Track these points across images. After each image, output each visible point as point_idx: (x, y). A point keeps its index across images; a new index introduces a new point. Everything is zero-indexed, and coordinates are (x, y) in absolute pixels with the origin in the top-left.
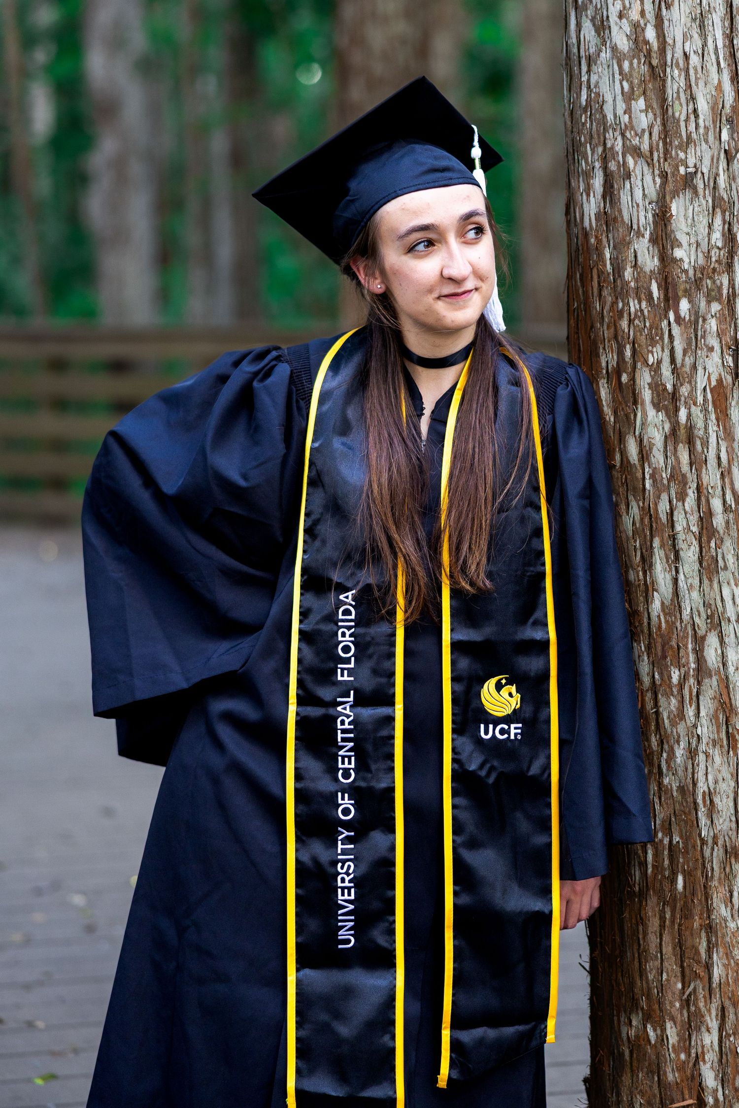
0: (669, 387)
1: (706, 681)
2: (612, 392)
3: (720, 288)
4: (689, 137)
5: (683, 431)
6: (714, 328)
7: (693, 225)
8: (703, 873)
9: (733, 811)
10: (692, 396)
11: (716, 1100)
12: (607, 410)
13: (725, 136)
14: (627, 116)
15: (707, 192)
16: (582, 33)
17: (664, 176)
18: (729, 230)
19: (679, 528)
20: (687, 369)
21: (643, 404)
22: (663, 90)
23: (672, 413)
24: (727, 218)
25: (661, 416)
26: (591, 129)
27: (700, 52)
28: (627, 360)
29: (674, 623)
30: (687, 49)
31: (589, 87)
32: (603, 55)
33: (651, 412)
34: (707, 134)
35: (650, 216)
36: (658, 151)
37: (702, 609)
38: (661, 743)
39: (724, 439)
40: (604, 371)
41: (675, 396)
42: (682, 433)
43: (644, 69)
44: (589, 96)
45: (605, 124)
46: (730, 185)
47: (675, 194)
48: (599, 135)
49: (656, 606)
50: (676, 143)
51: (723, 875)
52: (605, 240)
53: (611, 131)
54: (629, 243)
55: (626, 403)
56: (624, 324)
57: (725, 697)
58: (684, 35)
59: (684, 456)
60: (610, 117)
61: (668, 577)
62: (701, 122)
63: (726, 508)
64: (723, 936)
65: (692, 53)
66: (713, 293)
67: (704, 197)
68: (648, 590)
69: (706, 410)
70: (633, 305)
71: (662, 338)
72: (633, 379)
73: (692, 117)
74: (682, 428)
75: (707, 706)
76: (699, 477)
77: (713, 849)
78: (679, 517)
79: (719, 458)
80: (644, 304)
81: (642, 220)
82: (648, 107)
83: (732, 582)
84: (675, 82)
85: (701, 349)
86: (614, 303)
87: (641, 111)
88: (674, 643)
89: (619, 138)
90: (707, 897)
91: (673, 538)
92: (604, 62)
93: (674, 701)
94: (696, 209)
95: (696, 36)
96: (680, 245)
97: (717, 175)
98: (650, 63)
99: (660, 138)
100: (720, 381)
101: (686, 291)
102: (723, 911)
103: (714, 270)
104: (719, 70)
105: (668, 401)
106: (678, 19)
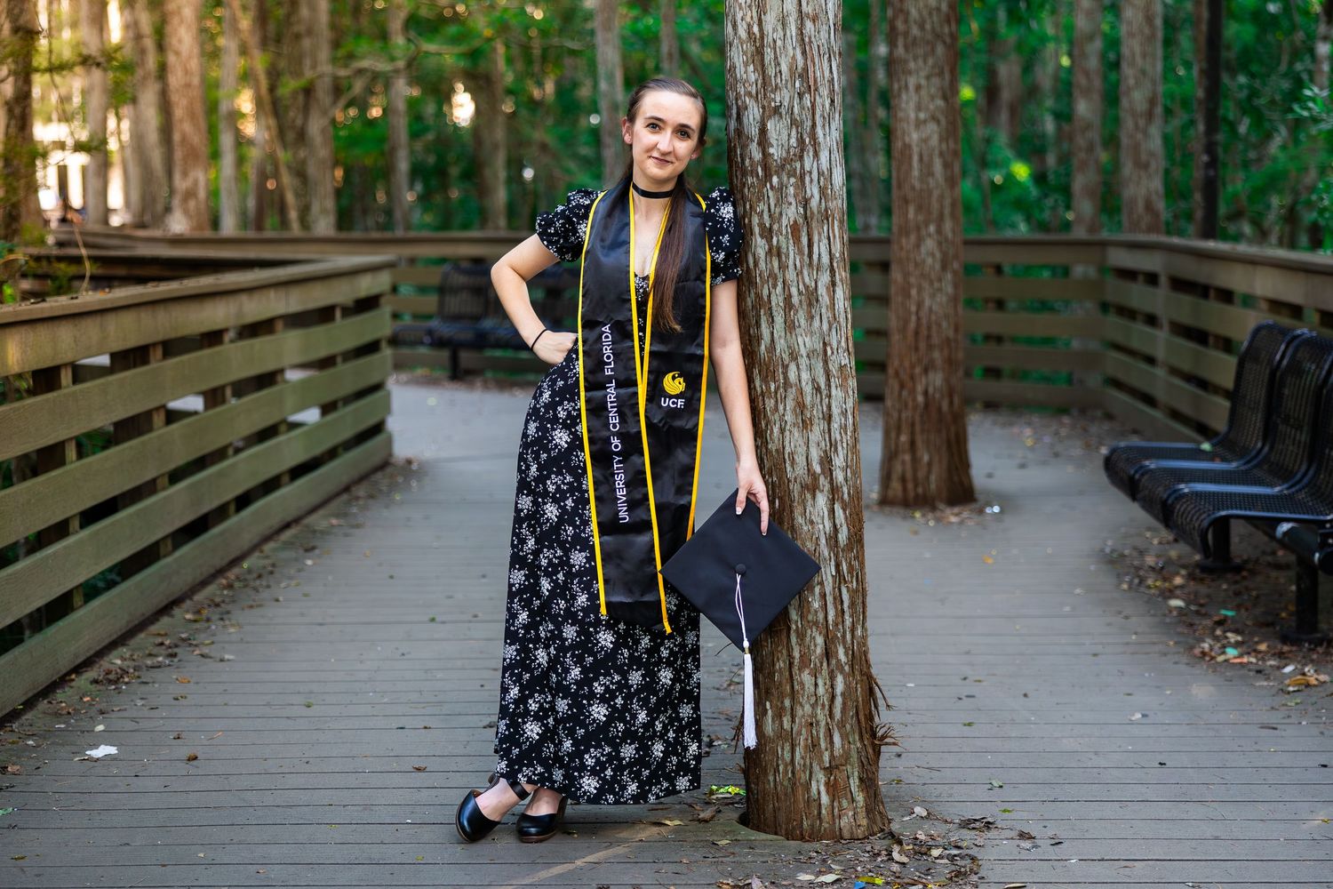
0: (768, 225)
1: (789, 390)
3: (795, 170)
4: (776, 85)
6: (792, 192)
7: (779, 135)
9: (805, 464)
10: (780, 230)
11: (797, 627)
14: (745, 75)
15: (787, 116)
16: (728, 29)
17: (763, 107)
19: (773, 304)
20: (777, 215)
21: (755, 235)
22: (762, 60)
23: (769, 240)
24: (800, 130)
25: (764, 241)
26: (731, 82)
27: (782, 38)
29: (772, 357)
30: (775, 37)
32: (735, 41)
33: (759, 239)
34: (786, 83)
35: (757, 130)
36: (760, 94)
37: (786, 350)
38: (767, 426)
39: (798, 255)
41: (770, 231)
42: (774, 250)
43: (753, 48)
45: (737, 79)
46: (802, 112)
47: (770, 117)
48: (734, 85)
49: (763, 347)
50: (770, 89)
51: (800, 500)
53: (739, 83)
54: (748, 146)
56: (746, 190)
57: (800, 399)
58: (773, 29)
59: (776, 264)
60: (738, 75)
61: (768, 331)
62: (783, 77)
63: (800, 293)
64: (800, 535)
65: (778, 39)
66: (791, 173)
67: (786, 119)
68: (759, 338)
69: (788, 238)
70: (750, 180)
71: (764, 198)
73: (778, 75)
74: (774, 248)
75: (790, 404)
76: (784, 275)
77: (794, 485)
78: (773, 298)
80: (755, 179)
81: (753, 132)
83: (804, 334)
84: (769, 55)
85: (785, 204)
86: (742, 179)
87: (752, 72)
88: (772, 368)
89: (743, 87)
90: (792, 512)
91: (770, 309)
92: (736, 45)
93: (772, 401)
94: (781, 126)
95: (780, 30)
96: (772, 146)
97: (793, 106)
98: (756, 45)
99: (761, 87)
100: (795, 222)
101: (776, 171)
102: (800, 520)
103: (792, 160)
104: (794, 48)
105: (768, 233)
106: (770, 20)
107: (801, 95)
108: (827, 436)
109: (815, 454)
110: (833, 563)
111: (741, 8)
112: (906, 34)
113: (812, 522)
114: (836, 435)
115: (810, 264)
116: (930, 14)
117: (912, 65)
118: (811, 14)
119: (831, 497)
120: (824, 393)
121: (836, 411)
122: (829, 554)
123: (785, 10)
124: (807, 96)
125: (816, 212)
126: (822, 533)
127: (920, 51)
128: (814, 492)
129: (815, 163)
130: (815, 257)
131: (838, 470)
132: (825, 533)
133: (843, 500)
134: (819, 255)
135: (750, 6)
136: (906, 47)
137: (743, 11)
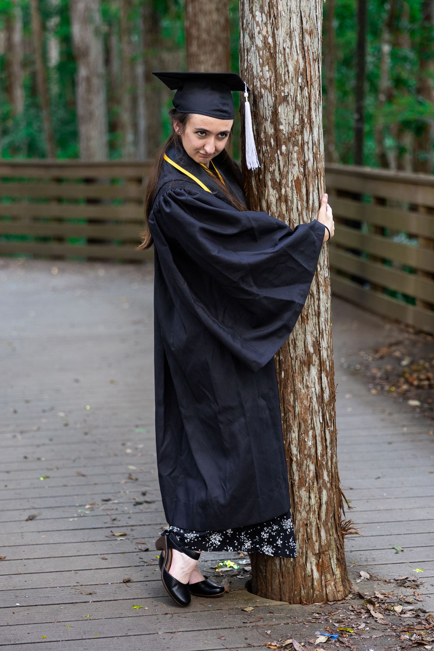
0: (278, 180)
2: (257, 183)
3: (298, 141)
4: (285, 81)
5: (283, 197)
6: (296, 157)
7: (287, 116)
8: (292, 371)
9: (303, 346)
10: (287, 184)
11: (297, 459)
12: (255, 190)
13: (300, 80)
14: (261, 73)
15: (293, 103)
16: (245, 39)
17: (276, 96)
18: (302, 118)
20: (285, 173)
21: (268, 186)
22: (275, 62)
23: (279, 191)
24: (301, 113)
25: (275, 191)
26: (248, 78)
27: (290, 47)
28: (262, 170)
30: (285, 46)
31: (247, 61)
32: (252, 48)
33: (271, 190)
34: (292, 80)
35: (270, 112)
36: (273, 87)
39: (300, 201)
40: (254, 174)
41: (280, 184)
42: (283, 198)
43: (268, 54)
44: (247, 65)
45: (253, 76)
46: (302, 100)
47: (280, 104)
48: (251, 80)
50: (280, 83)
51: (299, 372)
53: (255, 79)
54: (262, 123)
55: (262, 187)
58: (284, 41)
59: (284, 207)
60: (255, 73)
62: (290, 75)
64: (300, 395)
65: (286, 47)
66: (295, 143)
67: (292, 105)
69: (293, 189)
70: (264, 148)
71: (275, 161)
72: (264, 177)
73: (287, 73)
74: (283, 196)
76: (290, 215)
77: (295, 361)
79: (298, 208)
80: (268, 148)
81: (268, 114)
82: (270, 69)
84: (280, 59)
85: (291, 165)
87: (267, 71)
89: (259, 82)
90: (294, 380)
92: (253, 51)
94: (288, 110)
95: (288, 41)
96: (282, 124)
97: (297, 96)
98: (270, 52)
99: (274, 81)
100: (298, 178)
101: (284, 142)
102: (300, 386)
103: (296, 134)
104: (298, 54)
105: (278, 186)
106: (281, 34)
107: (302, 89)
108: (317, 327)
109: (310, 340)
110: (321, 414)
113: (307, 387)
114: (323, 326)
115: (307, 208)
116: (214, 25)
118: (309, 30)
119: (319, 369)
120: (316, 297)
121: (322, 309)
122: (319, 407)
123: (291, 27)
124: (306, 88)
125: (311, 170)
126: (314, 394)
128: (309, 365)
129: (311, 136)
130: (311, 202)
131: (324, 350)
132: (316, 394)
133: (326, 371)
134: (313, 201)
135: (266, 24)
137: (260, 26)
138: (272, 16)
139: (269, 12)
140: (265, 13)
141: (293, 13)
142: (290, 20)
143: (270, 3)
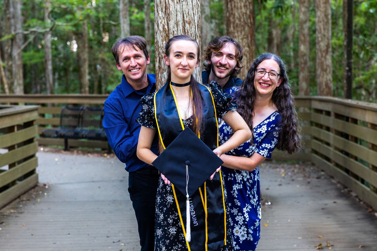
16: (155, 27)
26: (157, 48)
27: (177, 31)
30: (174, 30)
32: (158, 31)
43: (165, 34)
52: (159, 72)
58: (173, 27)
60: (159, 45)
65: (175, 31)
89: (161, 50)
92: (158, 33)
95: (176, 27)
106: (172, 23)
111: (160, 19)
112: (234, 23)
116: (243, 15)
117: (236, 34)
118: (188, 21)
123: (178, 20)
127: (239, 29)
135: (164, 18)
136: (234, 28)
137: (161, 20)
138: (167, 14)
139: (166, 12)
140: (163, 12)
141: (178, 12)
142: (177, 16)
143: (166, 7)
